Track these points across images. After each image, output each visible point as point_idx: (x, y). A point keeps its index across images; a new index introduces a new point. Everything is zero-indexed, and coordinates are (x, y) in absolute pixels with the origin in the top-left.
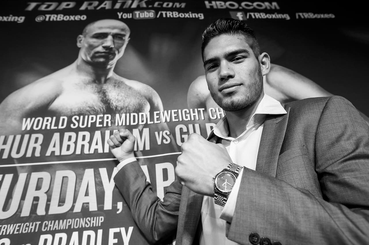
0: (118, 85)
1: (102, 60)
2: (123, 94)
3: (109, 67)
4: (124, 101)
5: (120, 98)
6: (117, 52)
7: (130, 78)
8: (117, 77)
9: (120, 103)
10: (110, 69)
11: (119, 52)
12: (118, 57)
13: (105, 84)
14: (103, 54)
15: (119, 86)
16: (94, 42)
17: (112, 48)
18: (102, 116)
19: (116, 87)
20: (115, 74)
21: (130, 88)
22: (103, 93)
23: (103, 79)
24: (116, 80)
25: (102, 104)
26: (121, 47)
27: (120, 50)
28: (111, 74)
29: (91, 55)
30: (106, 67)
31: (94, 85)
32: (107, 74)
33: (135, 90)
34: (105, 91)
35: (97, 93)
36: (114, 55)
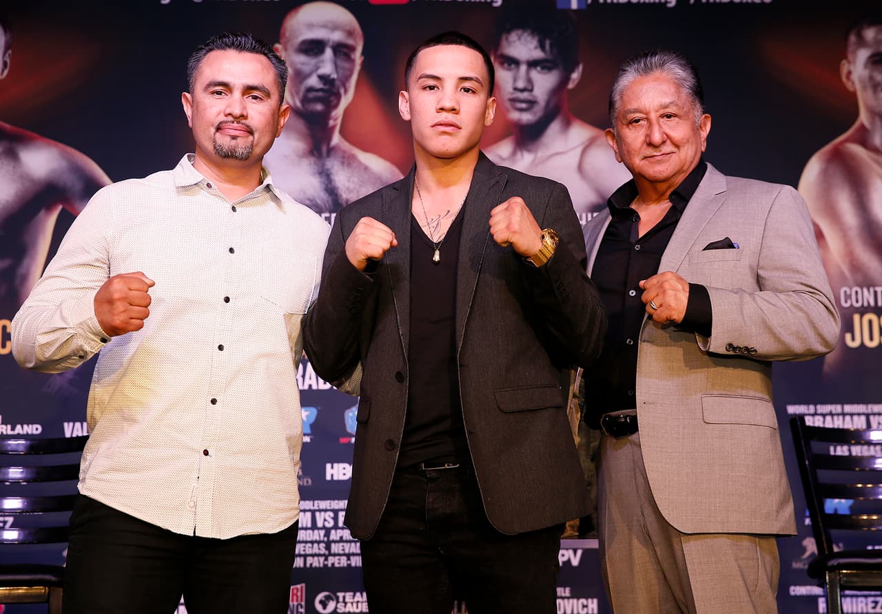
0: (348, 160)
1: (319, 107)
2: (356, 180)
3: (331, 123)
4: (358, 192)
5: (352, 186)
6: (342, 91)
7: (366, 149)
8: (346, 146)
9: (351, 195)
10: (334, 127)
11: (346, 91)
12: (345, 101)
13: (328, 159)
14: (320, 94)
15: (349, 165)
16: (303, 64)
17: (334, 80)
18: (327, 215)
19: (346, 164)
20: (343, 140)
21: (366, 168)
22: (326, 175)
23: (324, 149)
24: (344, 152)
25: (327, 195)
26: (348, 77)
27: (347, 85)
28: (336, 139)
29: (301, 94)
30: (327, 124)
31: (312, 160)
32: (329, 139)
33: (373, 173)
34: (329, 172)
35: (317, 176)
36: (338, 97)
